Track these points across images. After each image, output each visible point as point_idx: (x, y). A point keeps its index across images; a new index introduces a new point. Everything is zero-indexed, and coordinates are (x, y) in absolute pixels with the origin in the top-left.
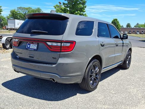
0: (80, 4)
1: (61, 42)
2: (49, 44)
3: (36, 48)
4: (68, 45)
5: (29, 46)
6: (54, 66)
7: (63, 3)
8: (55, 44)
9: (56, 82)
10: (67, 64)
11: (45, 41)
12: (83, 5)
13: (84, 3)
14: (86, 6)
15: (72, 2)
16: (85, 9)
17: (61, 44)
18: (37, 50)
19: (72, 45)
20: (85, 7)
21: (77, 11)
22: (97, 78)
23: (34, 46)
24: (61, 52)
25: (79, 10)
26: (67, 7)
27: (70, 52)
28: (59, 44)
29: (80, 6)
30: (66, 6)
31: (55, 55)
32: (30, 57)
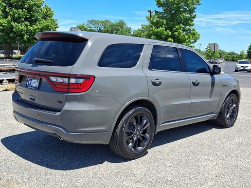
0: (185, 12)
1: (69, 76)
2: (53, 79)
3: (37, 86)
4: (81, 81)
5: (30, 82)
6: (58, 114)
7: (156, 12)
8: (60, 80)
9: (63, 140)
10: (80, 112)
11: (47, 75)
12: (190, 14)
13: (191, 11)
14: (195, 15)
15: (171, 9)
16: (193, 21)
17: (69, 80)
18: (39, 88)
19: (88, 81)
20: (195, 18)
21: (179, 24)
22: (144, 138)
23: (35, 83)
24: (68, 93)
25: (182, 23)
26: (163, 18)
27: (84, 93)
28: (66, 80)
29: (183, 16)
30: (160, 16)
31: (61, 97)
32: (31, 99)
